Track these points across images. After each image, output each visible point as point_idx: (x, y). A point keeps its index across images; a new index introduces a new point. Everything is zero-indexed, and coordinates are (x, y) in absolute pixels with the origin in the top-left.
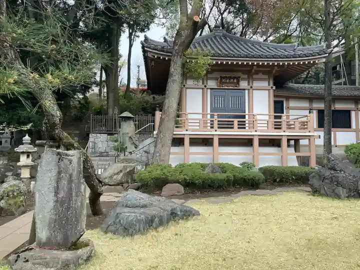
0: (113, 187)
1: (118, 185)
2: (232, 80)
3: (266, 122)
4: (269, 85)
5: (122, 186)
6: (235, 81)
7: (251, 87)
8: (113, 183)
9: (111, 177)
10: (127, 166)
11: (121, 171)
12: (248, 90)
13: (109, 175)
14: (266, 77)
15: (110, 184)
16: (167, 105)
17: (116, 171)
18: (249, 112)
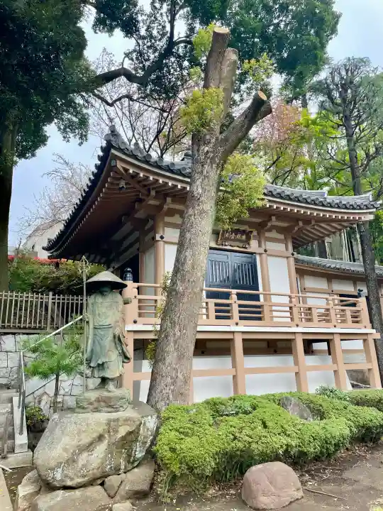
0: (78, 493)
1: (91, 483)
2: (239, 236)
3: (288, 309)
4: (287, 249)
5: (102, 484)
6: (244, 237)
7: (266, 251)
8: (80, 480)
9: (72, 461)
10: (118, 420)
11: (101, 438)
12: (260, 254)
13: (66, 456)
14: (282, 237)
15: (69, 483)
16: (189, 262)
17: (86, 440)
18: (264, 290)
